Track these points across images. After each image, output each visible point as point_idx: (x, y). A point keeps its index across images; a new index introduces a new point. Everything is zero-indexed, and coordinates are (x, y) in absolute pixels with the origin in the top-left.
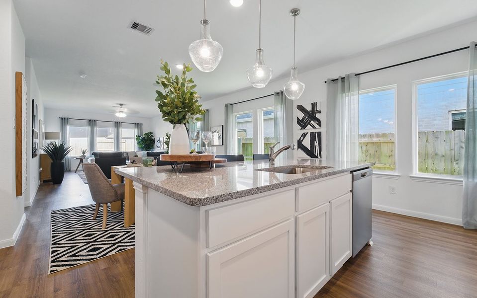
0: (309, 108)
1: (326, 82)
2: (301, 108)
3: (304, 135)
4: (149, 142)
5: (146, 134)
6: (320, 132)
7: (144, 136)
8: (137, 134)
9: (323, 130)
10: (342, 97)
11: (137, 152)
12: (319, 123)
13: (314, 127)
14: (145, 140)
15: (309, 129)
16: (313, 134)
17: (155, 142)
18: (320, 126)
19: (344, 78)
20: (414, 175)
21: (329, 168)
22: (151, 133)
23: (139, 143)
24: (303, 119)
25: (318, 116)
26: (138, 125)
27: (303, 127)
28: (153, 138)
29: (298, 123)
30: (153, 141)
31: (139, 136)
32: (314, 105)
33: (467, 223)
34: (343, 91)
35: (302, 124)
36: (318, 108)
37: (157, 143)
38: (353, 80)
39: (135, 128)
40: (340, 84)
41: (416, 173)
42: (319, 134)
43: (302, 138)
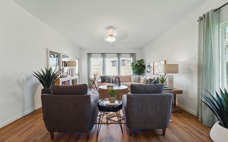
4: (141, 67)
5: (138, 61)
7: (137, 63)
8: (132, 62)
11: (131, 77)
14: (138, 66)
17: (145, 68)
22: (142, 60)
23: (133, 69)
26: (133, 55)
28: (144, 64)
30: (144, 67)
31: (133, 63)
37: (147, 69)
39: (131, 57)
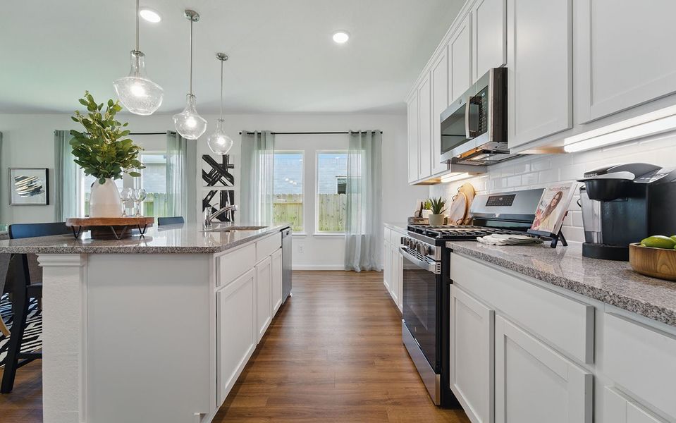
0: (220, 161)
1: (240, 133)
2: (207, 159)
3: (212, 194)
6: (233, 191)
9: (236, 188)
10: (258, 153)
12: (232, 180)
13: (225, 184)
15: (219, 187)
16: (224, 194)
18: (233, 184)
19: (260, 133)
20: (316, 234)
21: (264, 227)
24: (211, 173)
25: (230, 171)
27: (212, 183)
29: (204, 177)
32: (225, 158)
33: (347, 267)
34: (259, 147)
35: (210, 179)
36: (231, 162)
38: (269, 137)
40: (256, 139)
41: (317, 232)
42: (232, 193)
43: (209, 197)
